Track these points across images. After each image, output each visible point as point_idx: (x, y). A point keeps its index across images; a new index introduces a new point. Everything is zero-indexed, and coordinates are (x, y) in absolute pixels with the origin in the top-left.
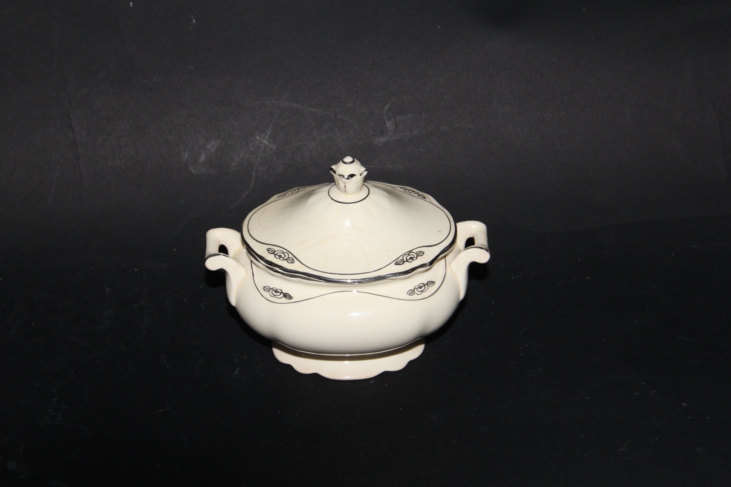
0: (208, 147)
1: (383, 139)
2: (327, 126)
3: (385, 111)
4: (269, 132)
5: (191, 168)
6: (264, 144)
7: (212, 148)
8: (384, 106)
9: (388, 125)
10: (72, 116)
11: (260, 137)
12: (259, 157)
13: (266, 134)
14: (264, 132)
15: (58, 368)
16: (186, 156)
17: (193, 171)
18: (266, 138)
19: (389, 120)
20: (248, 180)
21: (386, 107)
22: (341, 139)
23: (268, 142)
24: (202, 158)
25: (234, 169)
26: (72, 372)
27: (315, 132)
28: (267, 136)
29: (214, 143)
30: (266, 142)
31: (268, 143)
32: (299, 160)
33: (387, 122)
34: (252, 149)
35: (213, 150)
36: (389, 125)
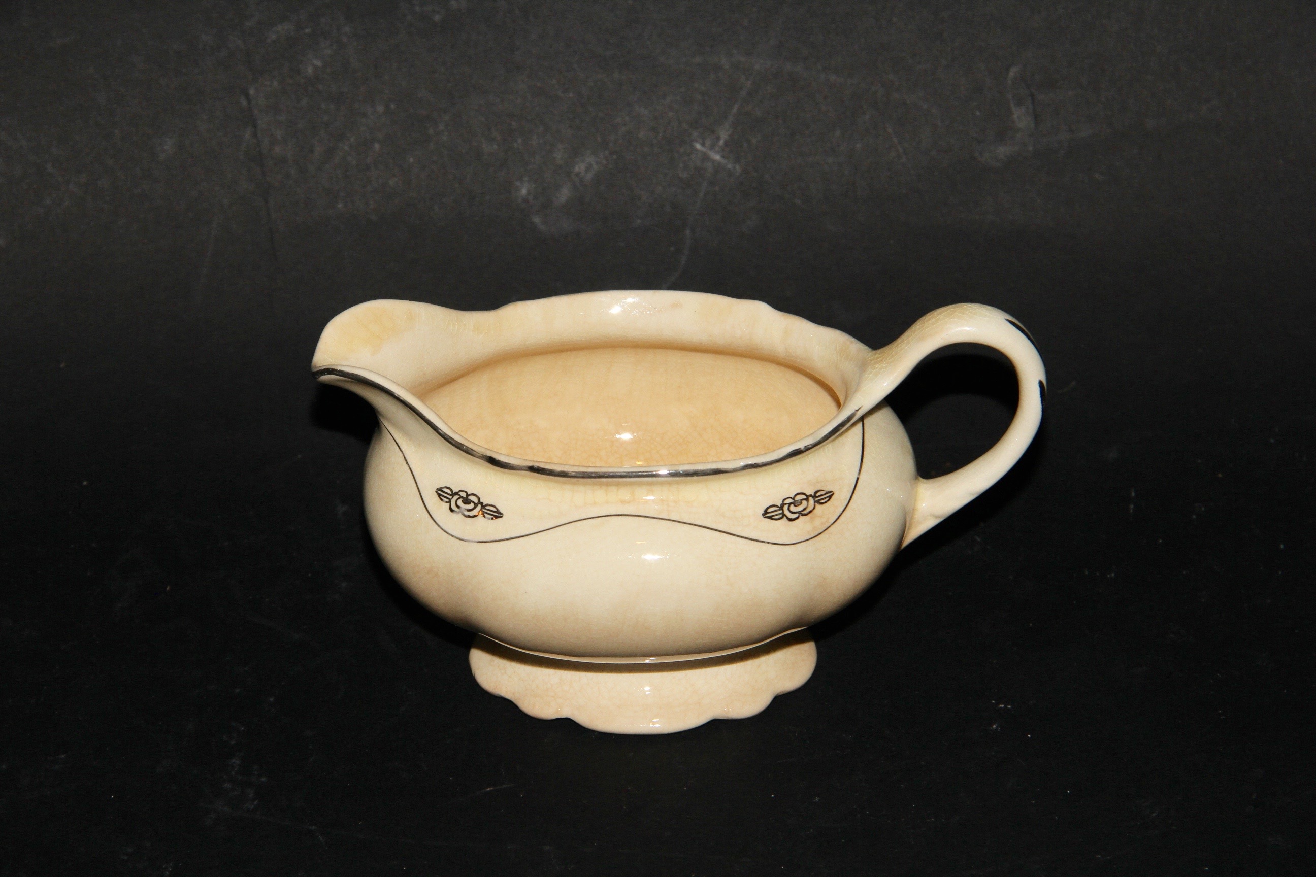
0: (577, 169)
1: (1003, 151)
2: (867, 117)
3: (1009, 83)
4: (724, 135)
5: (537, 220)
6: (713, 161)
7: (588, 170)
8: (1008, 70)
9: (1015, 117)
10: (252, 92)
11: (703, 144)
12: (701, 195)
13: (718, 138)
14: (713, 132)
15: (237, 691)
16: (524, 191)
17: (542, 228)
18: (717, 148)
19: (1019, 103)
20: (672, 249)
21: (1013, 72)
22: (901, 150)
23: (723, 157)
24: (564, 194)
25: (639, 221)
26: (272, 699)
27: (838, 133)
28: (722, 142)
29: (591, 159)
30: (717, 157)
31: (723, 161)
32: (798, 201)
33: (1014, 108)
34: (684, 175)
35: (589, 177)
36: (1021, 118)
